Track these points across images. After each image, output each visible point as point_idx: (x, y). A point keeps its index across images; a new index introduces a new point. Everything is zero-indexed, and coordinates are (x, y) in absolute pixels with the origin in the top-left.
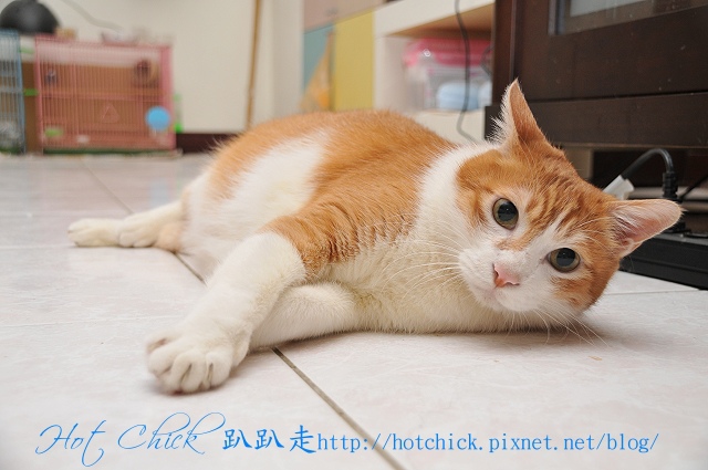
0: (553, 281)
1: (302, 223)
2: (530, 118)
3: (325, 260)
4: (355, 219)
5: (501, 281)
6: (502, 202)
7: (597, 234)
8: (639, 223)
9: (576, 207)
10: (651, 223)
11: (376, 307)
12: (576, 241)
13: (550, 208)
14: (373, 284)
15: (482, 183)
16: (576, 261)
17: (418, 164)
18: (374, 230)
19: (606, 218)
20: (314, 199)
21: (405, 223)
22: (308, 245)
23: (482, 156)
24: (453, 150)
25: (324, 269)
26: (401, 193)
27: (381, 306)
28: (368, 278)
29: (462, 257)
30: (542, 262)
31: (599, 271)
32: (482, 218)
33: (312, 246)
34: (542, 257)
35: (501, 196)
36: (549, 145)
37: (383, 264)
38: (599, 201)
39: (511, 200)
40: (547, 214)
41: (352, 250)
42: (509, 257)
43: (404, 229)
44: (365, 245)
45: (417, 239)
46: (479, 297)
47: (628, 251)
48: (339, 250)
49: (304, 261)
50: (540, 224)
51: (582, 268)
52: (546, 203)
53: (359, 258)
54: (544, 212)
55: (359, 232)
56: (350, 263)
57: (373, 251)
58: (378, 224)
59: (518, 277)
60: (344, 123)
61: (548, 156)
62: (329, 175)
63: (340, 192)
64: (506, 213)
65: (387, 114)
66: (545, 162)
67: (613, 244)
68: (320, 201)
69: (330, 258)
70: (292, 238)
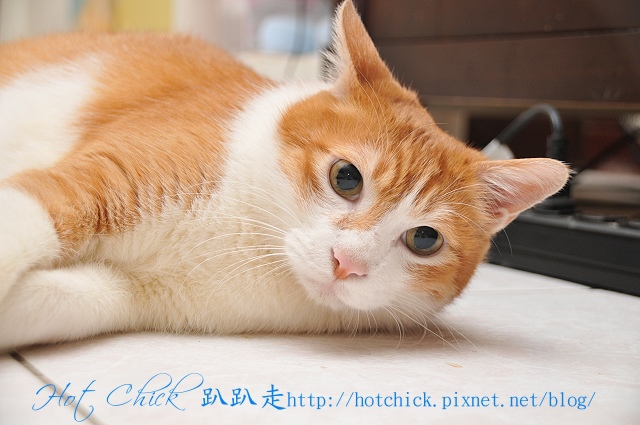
0: (410, 268)
1: (58, 179)
2: (370, 48)
3: (89, 230)
4: (135, 175)
5: (343, 271)
6: (341, 165)
7: (463, 206)
8: (517, 190)
9: (437, 170)
10: (530, 189)
11: (166, 295)
12: (438, 217)
13: (404, 173)
14: (159, 266)
15: (314, 139)
16: (438, 242)
17: (227, 105)
18: (161, 191)
19: (475, 185)
20: (79, 148)
21: (205, 182)
22: (65, 208)
23: (311, 100)
24: (273, 89)
25: (87, 244)
26: (202, 142)
27: (171, 295)
28: (153, 257)
29: (289, 239)
30: (395, 244)
31: (467, 253)
32: (316, 186)
33: (71, 210)
34: (395, 237)
35: (340, 156)
36: (397, 84)
37: (173, 238)
38: (466, 162)
39: (354, 162)
40: (400, 181)
41: (131, 219)
42: (353, 240)
43: (204, 191)
44: (148, 211)
45: (223, 206)
46: (312, 292)
47: (502, 224)
48: (111, 216)
49: (59, 231)
50: (392, 195)
51: (445, 250)
52: (399, 165)
53: (140, 228)
54: (396, 179)
55: (141, 192)
56: (127, 235)
57: (159, 218)
58: (167, 182)
59: (365, 265)
60: (125, 48)
61: (397, 100)
62: (101, 117)
63: (114, 139)
64: (348, 179)
65: (187, 40)
66: (394, 109)
67: (483, 216)
68: (88, 150)
69: (98, 228)
70: (41, 198)
